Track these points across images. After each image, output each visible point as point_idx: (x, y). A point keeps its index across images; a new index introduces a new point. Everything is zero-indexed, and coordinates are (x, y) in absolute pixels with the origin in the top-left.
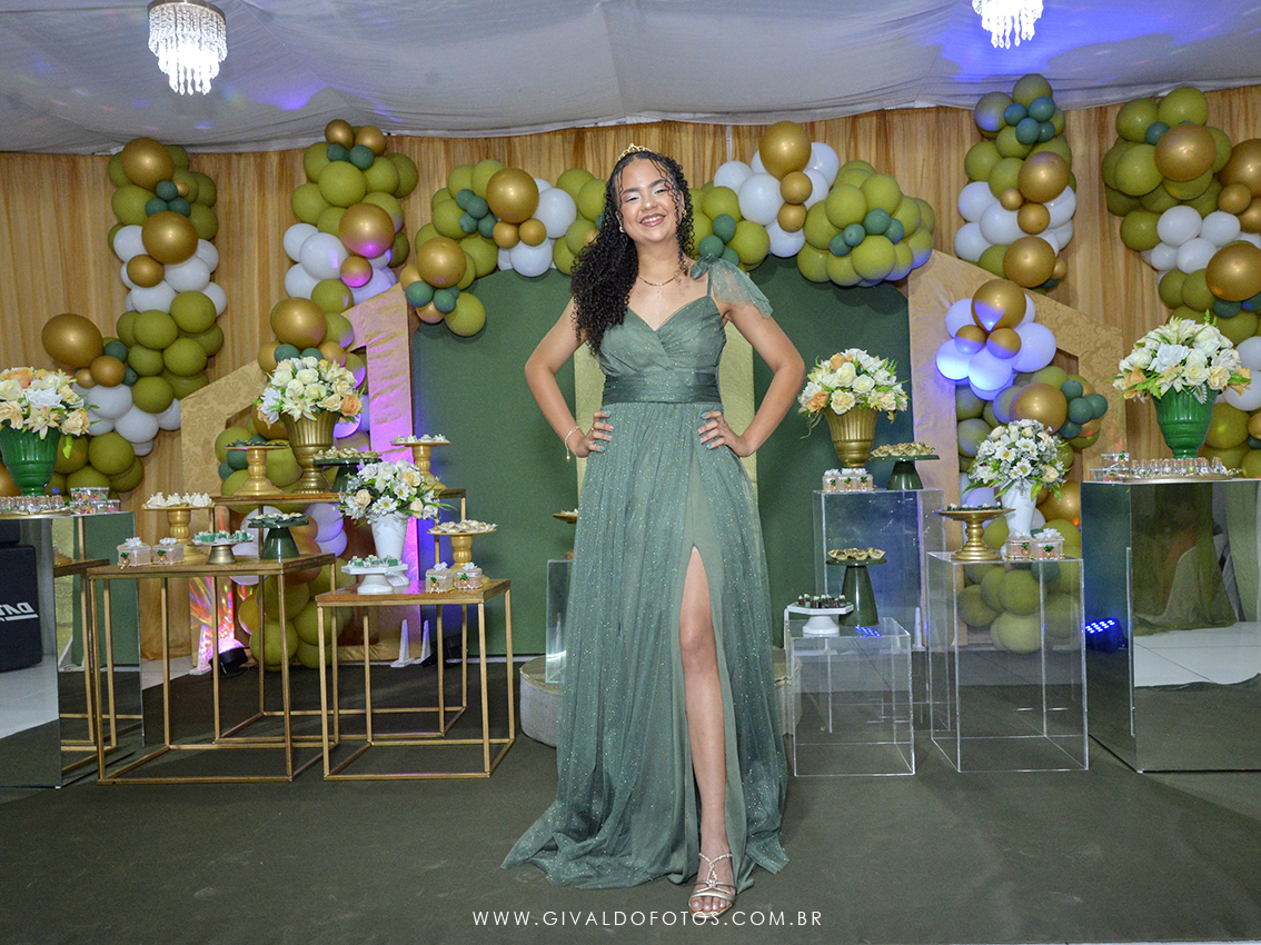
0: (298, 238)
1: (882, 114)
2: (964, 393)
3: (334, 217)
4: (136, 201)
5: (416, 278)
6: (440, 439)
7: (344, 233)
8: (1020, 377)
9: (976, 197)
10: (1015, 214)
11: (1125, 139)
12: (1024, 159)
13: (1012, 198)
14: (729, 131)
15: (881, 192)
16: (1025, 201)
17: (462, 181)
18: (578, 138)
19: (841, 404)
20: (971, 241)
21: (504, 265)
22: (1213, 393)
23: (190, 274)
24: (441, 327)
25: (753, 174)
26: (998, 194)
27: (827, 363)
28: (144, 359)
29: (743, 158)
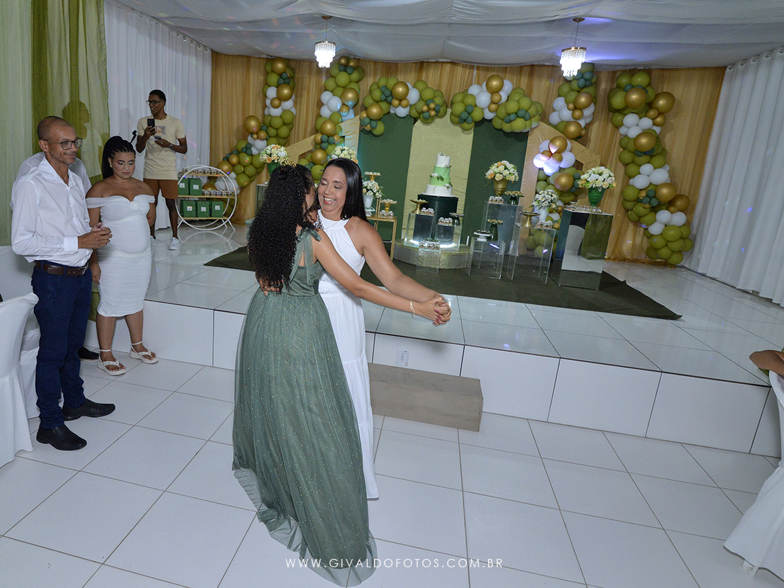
0: (326, 96)
1: (532, 66)
2: (541, 172)
3: (340, 91)
4: (274, 78)
5: (365, 115)
6: (379, 174)
7: (342, 97)
8: (561, 169)
9: (560, 103)
10: (571, 112)
11: (619, 87)
12: (579, 92)
13: (571, 106)
14: (475, 68)
15: (525, 103)
16: (575, 108)
17: (383, 82)
18: (422, 65)
19: (499, 177)
20: (554, 118)
21: (392, 112)
22: (603, 190)
23: (288, 104)
24: (370, 132)
25: (483, 91)
26: (567, 103)
27: (496, 164)
28: (272, 131)
29: (479, 83)
